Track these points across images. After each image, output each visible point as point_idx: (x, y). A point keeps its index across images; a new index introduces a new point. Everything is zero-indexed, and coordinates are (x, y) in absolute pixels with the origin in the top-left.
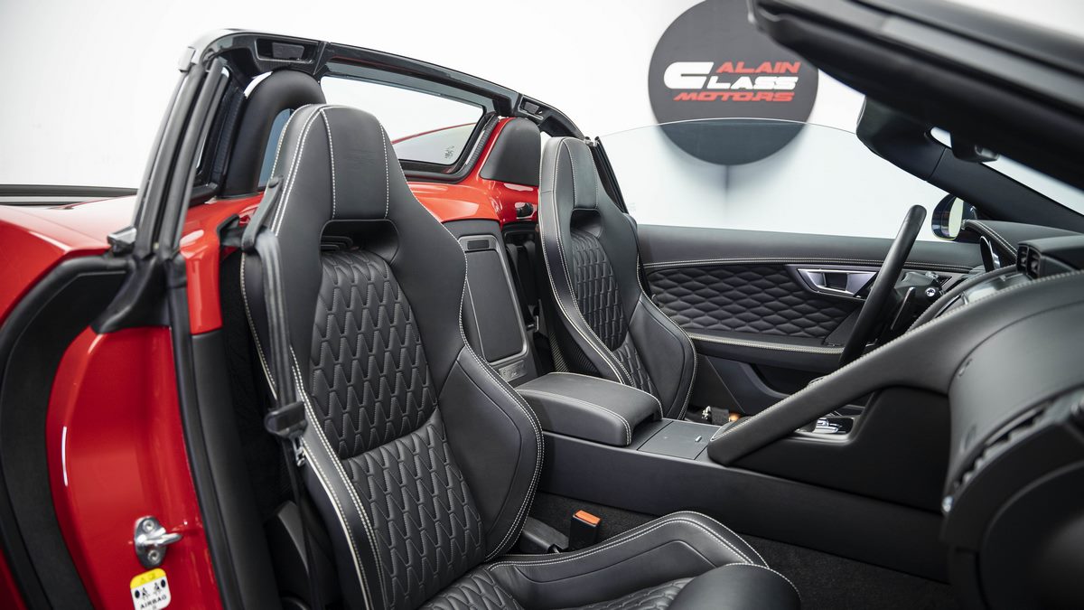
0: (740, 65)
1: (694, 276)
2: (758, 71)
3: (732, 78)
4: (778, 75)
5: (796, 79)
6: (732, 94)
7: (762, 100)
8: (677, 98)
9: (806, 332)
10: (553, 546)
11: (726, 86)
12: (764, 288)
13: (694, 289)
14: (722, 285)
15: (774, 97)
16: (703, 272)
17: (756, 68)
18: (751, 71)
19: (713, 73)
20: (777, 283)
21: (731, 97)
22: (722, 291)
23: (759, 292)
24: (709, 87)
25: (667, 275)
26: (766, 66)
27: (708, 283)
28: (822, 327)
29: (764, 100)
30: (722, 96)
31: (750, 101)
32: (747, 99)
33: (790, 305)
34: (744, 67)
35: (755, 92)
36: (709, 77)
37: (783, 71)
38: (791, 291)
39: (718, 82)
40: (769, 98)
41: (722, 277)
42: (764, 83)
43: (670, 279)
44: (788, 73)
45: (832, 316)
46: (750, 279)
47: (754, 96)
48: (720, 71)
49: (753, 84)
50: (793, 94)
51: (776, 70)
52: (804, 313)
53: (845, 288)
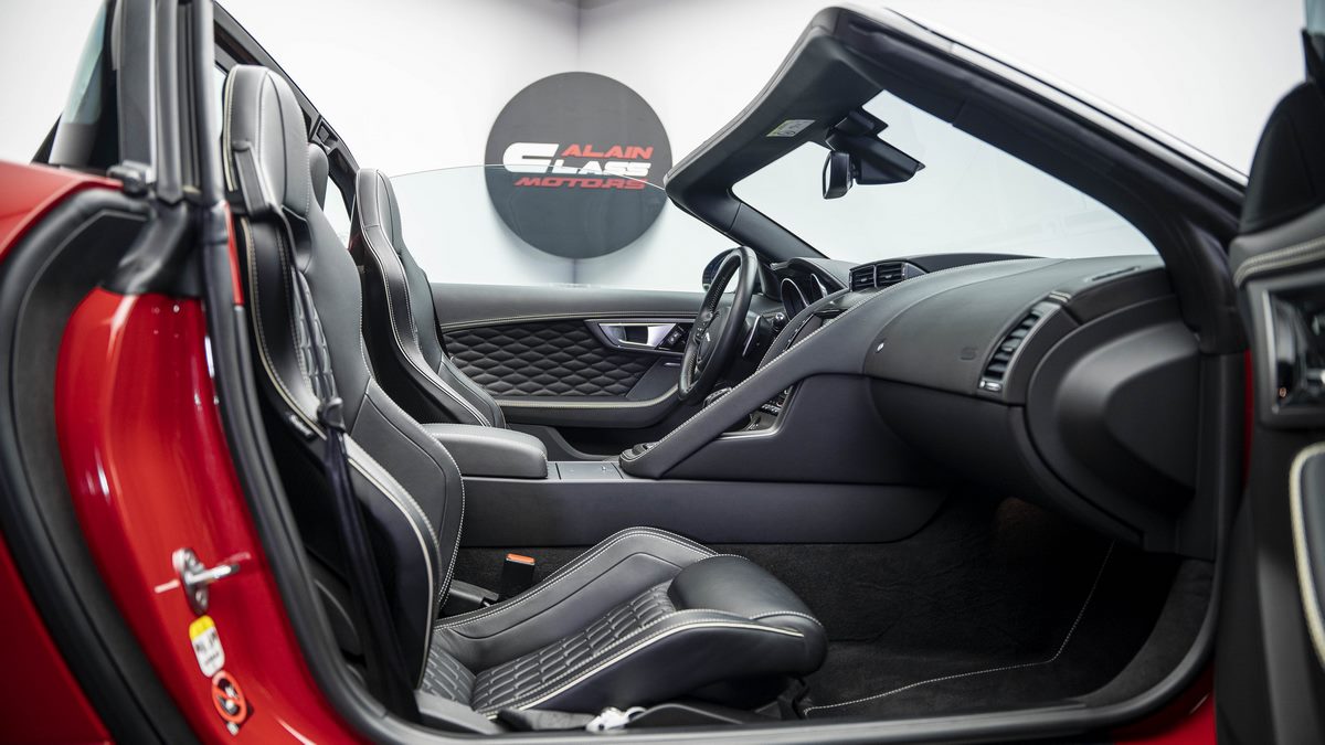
0: (589, 147)
1: (487, 337)
2: (608, 155)
3: (579, 161)
4: (630, 160)
5: (648, 165)
6: (579, 179)
7: (612, 187)
8: (518, 183)
9: (606, 390)
10: (485, 599)
11: (573, 170)
12: (562, 346)
13: (486, 352)
14: (518, 345)
15: (625, 185)
16: (499, 332)
17: (605, 153)
18: (600, 155)
19: (558, 155)
20: (576, 340)
21: (579, 183)
22: (517, 352)
23: (557, 351)
24: (554, 171)
25: (456, 337)
26: (617, 150)
27: (502, 344)
28: (622, 384)
29: (615, 187)
30: (568, 182)
31: (600, 188)
32: (596, 186)
33: (589, 363)
34: (592, 151)
35: (605, 178)
36: (553, 160)
37: (634, 156)
38: (590, 348)
39: (565, 165)
40: (620, 185)
41: (518, 337)
42: (615, 169)
43: (460, 342)
44: (640, 159)
45: (632, 372)
46: (547, 338)
47: (604, 183)
48: (565, 154)
49: (603, 169)
50: (645, 181)
51: (627, 156)
52: (603, 371)
53: (646, 342)
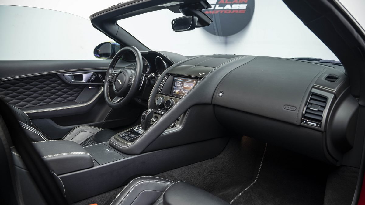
1: (14, 84)
2: (233, 2)
3: (223, 5)
4: (240, 4)
5: (246, 5)
6: (224, 11)
7: (234, 13)
9: (67, 100)
11: (222, 8)
12: (48, 85)
13: (14, 90)
14: (28, 86)
15: (239, 12)
16: (19, 82)
17: (232, 1)
18: (230, 2)
19: (217, 3)
20: (54, 82)
21: (223, 12)
22: (28, 89)
23: (46, 87)
24: (216, 9)
26: (236, 0)
27: (21, 87)
28: (73, 97)
30: (220, 12)
32: (229, 12)
33: (60, 90)
34: (228, 1)
35: (232, 10)
36: (216, 5)
37: (242, 2)
38: (59, 84)
39: (219, 6)
40: (237, 12)
41: (28, 83)
42: (235, 7)
45: (76, 92)
46: (41, 82)
48: (219, 3)
49: (231, 7)
50: (245, 10)
51: (239, 2)
52: (65, 93)
53: (82, 80)
